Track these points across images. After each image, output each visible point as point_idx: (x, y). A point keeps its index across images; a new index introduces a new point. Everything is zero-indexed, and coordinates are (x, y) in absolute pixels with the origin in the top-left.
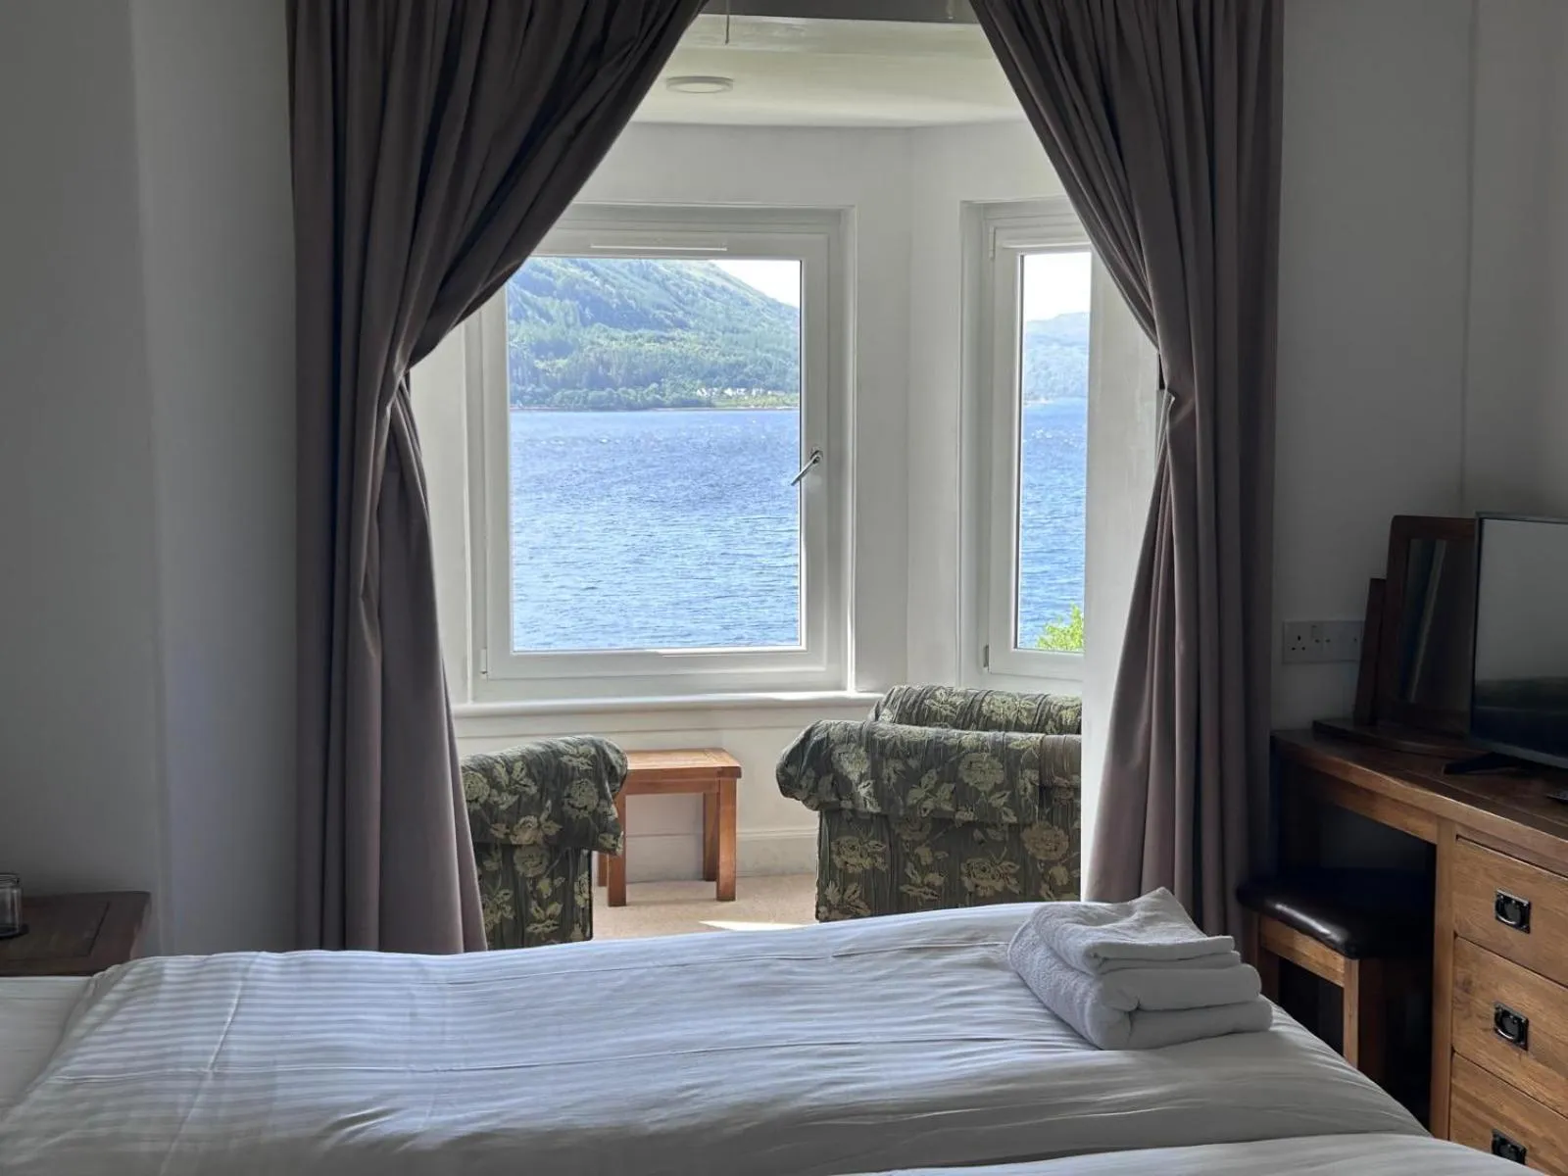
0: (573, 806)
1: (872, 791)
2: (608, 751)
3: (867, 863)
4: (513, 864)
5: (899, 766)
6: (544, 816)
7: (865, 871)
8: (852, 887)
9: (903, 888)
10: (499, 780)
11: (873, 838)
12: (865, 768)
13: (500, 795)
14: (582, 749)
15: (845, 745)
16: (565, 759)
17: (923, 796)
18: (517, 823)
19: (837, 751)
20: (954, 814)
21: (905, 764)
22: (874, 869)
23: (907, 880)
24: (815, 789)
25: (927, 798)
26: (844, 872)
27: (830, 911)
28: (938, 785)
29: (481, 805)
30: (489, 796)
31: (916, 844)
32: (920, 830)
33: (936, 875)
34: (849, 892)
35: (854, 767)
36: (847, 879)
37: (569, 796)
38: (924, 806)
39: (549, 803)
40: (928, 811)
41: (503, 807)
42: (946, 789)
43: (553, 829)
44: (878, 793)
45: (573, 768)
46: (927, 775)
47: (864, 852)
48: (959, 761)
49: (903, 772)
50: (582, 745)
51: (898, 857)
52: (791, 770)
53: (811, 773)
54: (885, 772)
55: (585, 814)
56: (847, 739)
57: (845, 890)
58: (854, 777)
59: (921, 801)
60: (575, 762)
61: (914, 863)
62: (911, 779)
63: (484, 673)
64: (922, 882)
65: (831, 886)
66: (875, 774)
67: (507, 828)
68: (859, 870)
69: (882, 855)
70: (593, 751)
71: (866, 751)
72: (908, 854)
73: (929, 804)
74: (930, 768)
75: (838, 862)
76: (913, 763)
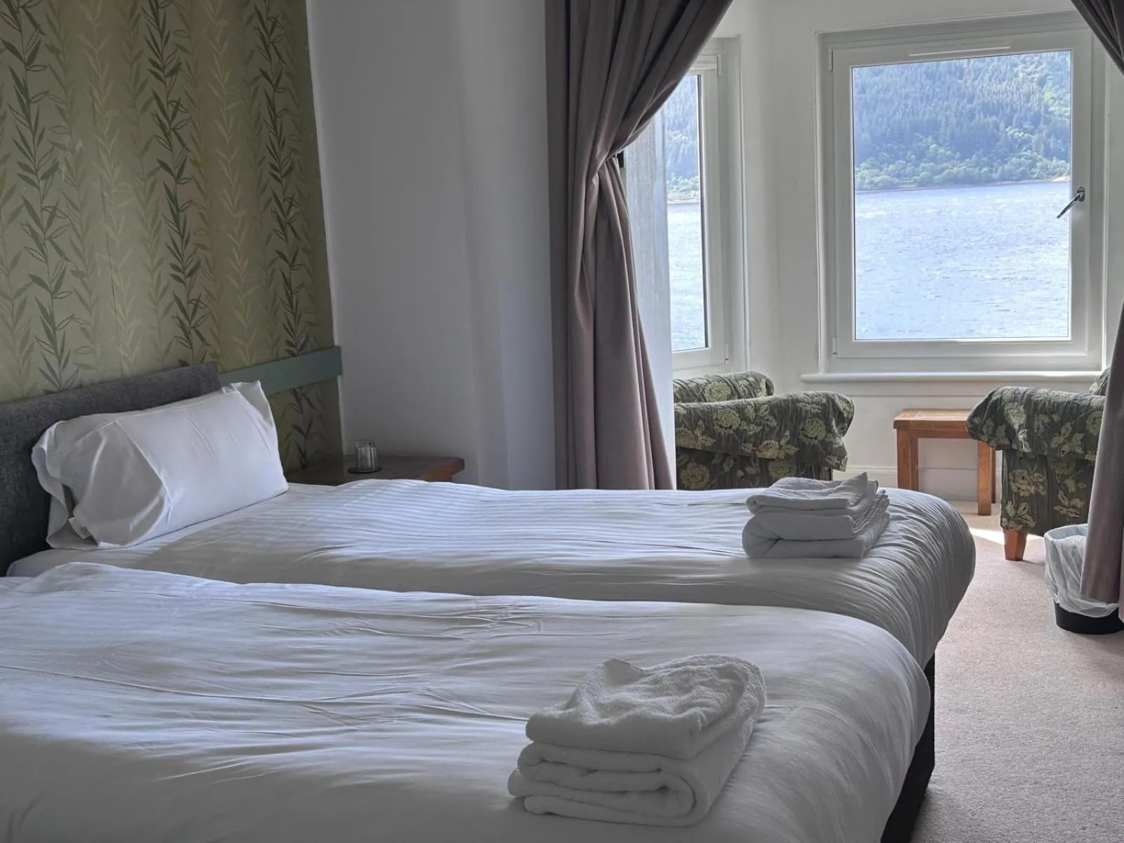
0: (806, 436)
1: (1025, 436)
2: (837, 401)
3: (1032, 489)
4: (767, 471)
5: (1047, 420)
6: (783, 442)
7: (1031, 494)
8: (1023, 505)
9: (1056, 508)
10: (747, 415)
11: (1037, 471)
12: (1022, 420)
13: (748, 425)
14: (815, 399)
15: (1011, 404)
16: (800, 405)
17: (1062, 442)
18: (761, 444)
19: (1006, 408)
20: (1083, 456)
21: (1051, 418)
22: (1037, 493)
23: (1060, 503)
24: (994, 435)
25: (1064, 443)
26: (1017, 494)
27: (1008, 521)
28: (1072, 434)
29: (734, 430)
30: (740, 425)
31: (1065, 477)
32: (1068, 467)
33: (1078, 500)
34: (1021, 509)
35: (1017, 419)
36: (1019, 500)
37: (803, 429)
38: (1062, 449)
39: (788, 433)
40: (1065, 453)
41: (751, 433)
42: (1078, 437)
43: (793, 450)
44: (1030, 439)
45: (806, 411)
46: (1064, 427)
47: (1030, 481)
48: (1086, 417)
49: (1049, 424)
50: (817, 396)
51: (1053, 485)
52: (977, 421)
53: (990, 423)
54: (1036, 423)
55: (816, 442)
56: (1014, 399)
57: (1018, 507)
58: (1016, 427)
59: (1060, 445)
60: (809, 407)
61: (1064, 491)
62: (1054, 429)
63: (835, 354)
64: (1069, 504)
65: (1010, 503)
66: (1029, 425)
67: (754, 446)
68: (1027, 494)
69: (1042, 483)
70: (824, 401)
71: (1025, 408)
72: (1059, 484)
73: (1066, 448)
74: (1067, 421)
75: (1014, 488)
76: (1056, 418)
